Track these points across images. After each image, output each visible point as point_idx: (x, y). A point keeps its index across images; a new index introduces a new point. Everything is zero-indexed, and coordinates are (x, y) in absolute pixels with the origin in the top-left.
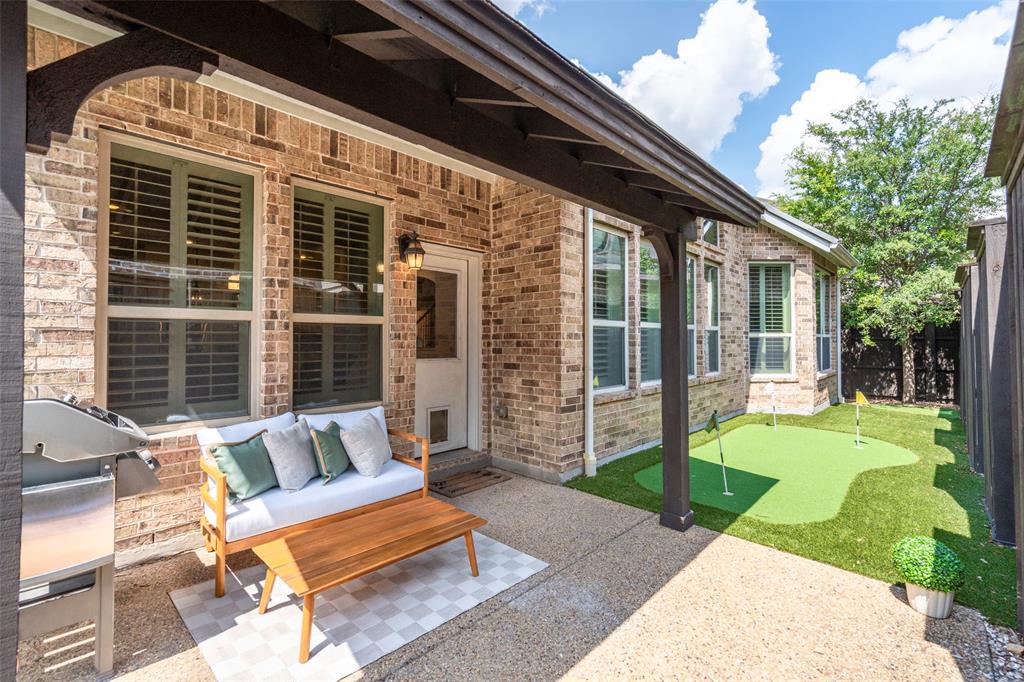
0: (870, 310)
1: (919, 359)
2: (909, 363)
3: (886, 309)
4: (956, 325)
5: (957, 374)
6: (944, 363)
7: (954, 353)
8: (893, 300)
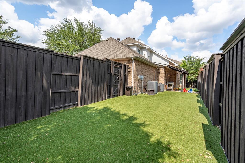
0: (189, 78)
1: (193, 84)
2: (192, 84)
3: (191, 78)
4: (197, 80)
5: (197, 85)
6: (196, 84)
7: (196, 83)
8: (191, 77)
